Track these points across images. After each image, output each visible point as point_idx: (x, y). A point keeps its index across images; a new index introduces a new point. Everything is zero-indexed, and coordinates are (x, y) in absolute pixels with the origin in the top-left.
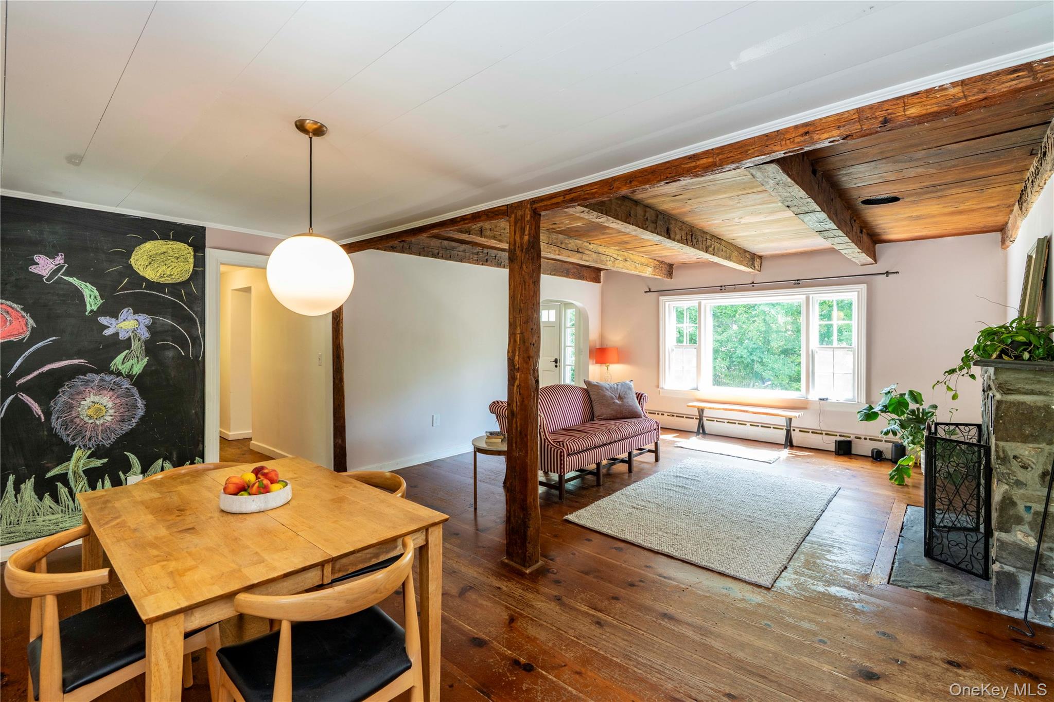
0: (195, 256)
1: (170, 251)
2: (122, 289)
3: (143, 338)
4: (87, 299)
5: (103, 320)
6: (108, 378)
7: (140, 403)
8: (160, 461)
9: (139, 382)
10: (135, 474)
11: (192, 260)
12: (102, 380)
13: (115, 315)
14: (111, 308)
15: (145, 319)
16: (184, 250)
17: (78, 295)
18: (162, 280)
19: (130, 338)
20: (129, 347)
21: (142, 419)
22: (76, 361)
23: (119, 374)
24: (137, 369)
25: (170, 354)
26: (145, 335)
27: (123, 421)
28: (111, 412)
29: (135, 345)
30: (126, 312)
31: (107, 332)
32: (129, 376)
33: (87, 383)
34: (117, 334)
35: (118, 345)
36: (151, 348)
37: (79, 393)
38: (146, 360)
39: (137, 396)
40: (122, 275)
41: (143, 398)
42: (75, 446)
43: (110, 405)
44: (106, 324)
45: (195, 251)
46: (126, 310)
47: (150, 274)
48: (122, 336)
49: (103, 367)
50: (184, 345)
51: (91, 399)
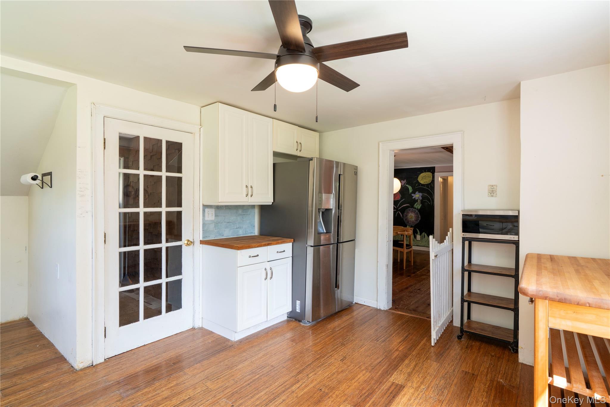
0: (432, 175)
1: (427, 175)
2: (416, 187)
3: (420, 199)
4: (410, 190)
5: (413, 195)
6: (413, 209)
7: (420, 216)
8: (424, 233)
9: (420, 210)
10: (418, 235)
11: (432, 177)
12: (412, 210)
13: (415, 194)
14: (414, 192)
15: (421, 194)
16: (430, 174)
17: (408, 189)
18: (425, 183)
19: (417, 199)
20: (417, 202)
21: (420, 220)
22: (408, 205)
23: (415, 208)
24: (419, 208)
25: (426, 204)
26: (421, 198)
27: (416, 220)
28: (414, 218)
29: (419, 201)
30: (417, 193)
31: (413, 198)
32: (418, 209)
33: (410, 210)
34: (415, 198)
35: (415, 201)
36: (422, 202)
37: (408, 212)
38: (421, 205)
39: (419, 214)
40: (416, 183)
41: (420, 215)
42: (407, 225)
43: (414, 216)
44: (413, 196)
45: (432, 174)
46: (417, 192)
47: (422, 182)
48: (416, 199)
49: (412, 206)
50: (430, 201)
51: (410, 214)
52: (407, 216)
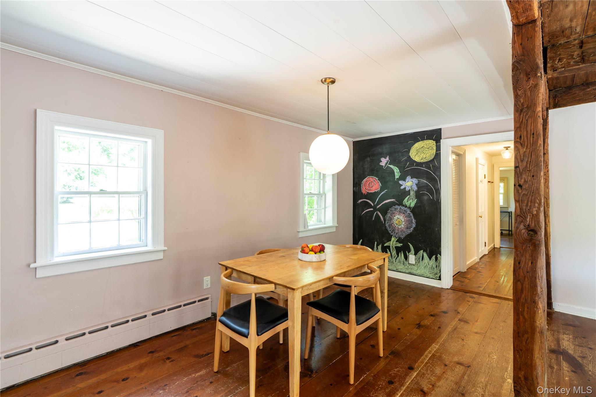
0: (436, 145)
1: (425, 146)
2: (407, 168)
3: (415, 190)
4: (396, 174)
5: (401, 182)
6: (403, 208)
7: (414, 221)
8: (422, 251)
9: (413, 210)
10: (412, 254)
11: (435, 148)
12: (400, 209)
13: (404, 180)
14: (403, 178)
15: (415, 181)
16: (431, 143)
17: (393, 172)
18: (422, 161)
19: (410, 190)
20: (409, 194)
21: (414, 228)
22: (392, 200)
23: (406, 206)
24: (412, 205)
25: (426, 198)
26: (415, 188)
27: (407, 228)
28: (404, 223)
29: (412, 193)
30: (409, 178)
31: (402, 187)
32: (410, 208)
33: (396, 209)
34: (405, 188)
35: (406, 193)
36: (418, 195)
37: (393, 213)
38: (416, 200)
39: (413, 217)
40: (406, 161)
41: (415, 219)
42: (392, 236)
43: (403, 220)
44: (401, 184)
45: (436, 143)
47: (417, 159)
48: (407, 189)
49: (401, 204)
50: (432, 194)
51: (397, 216)
52: (391, 219)
